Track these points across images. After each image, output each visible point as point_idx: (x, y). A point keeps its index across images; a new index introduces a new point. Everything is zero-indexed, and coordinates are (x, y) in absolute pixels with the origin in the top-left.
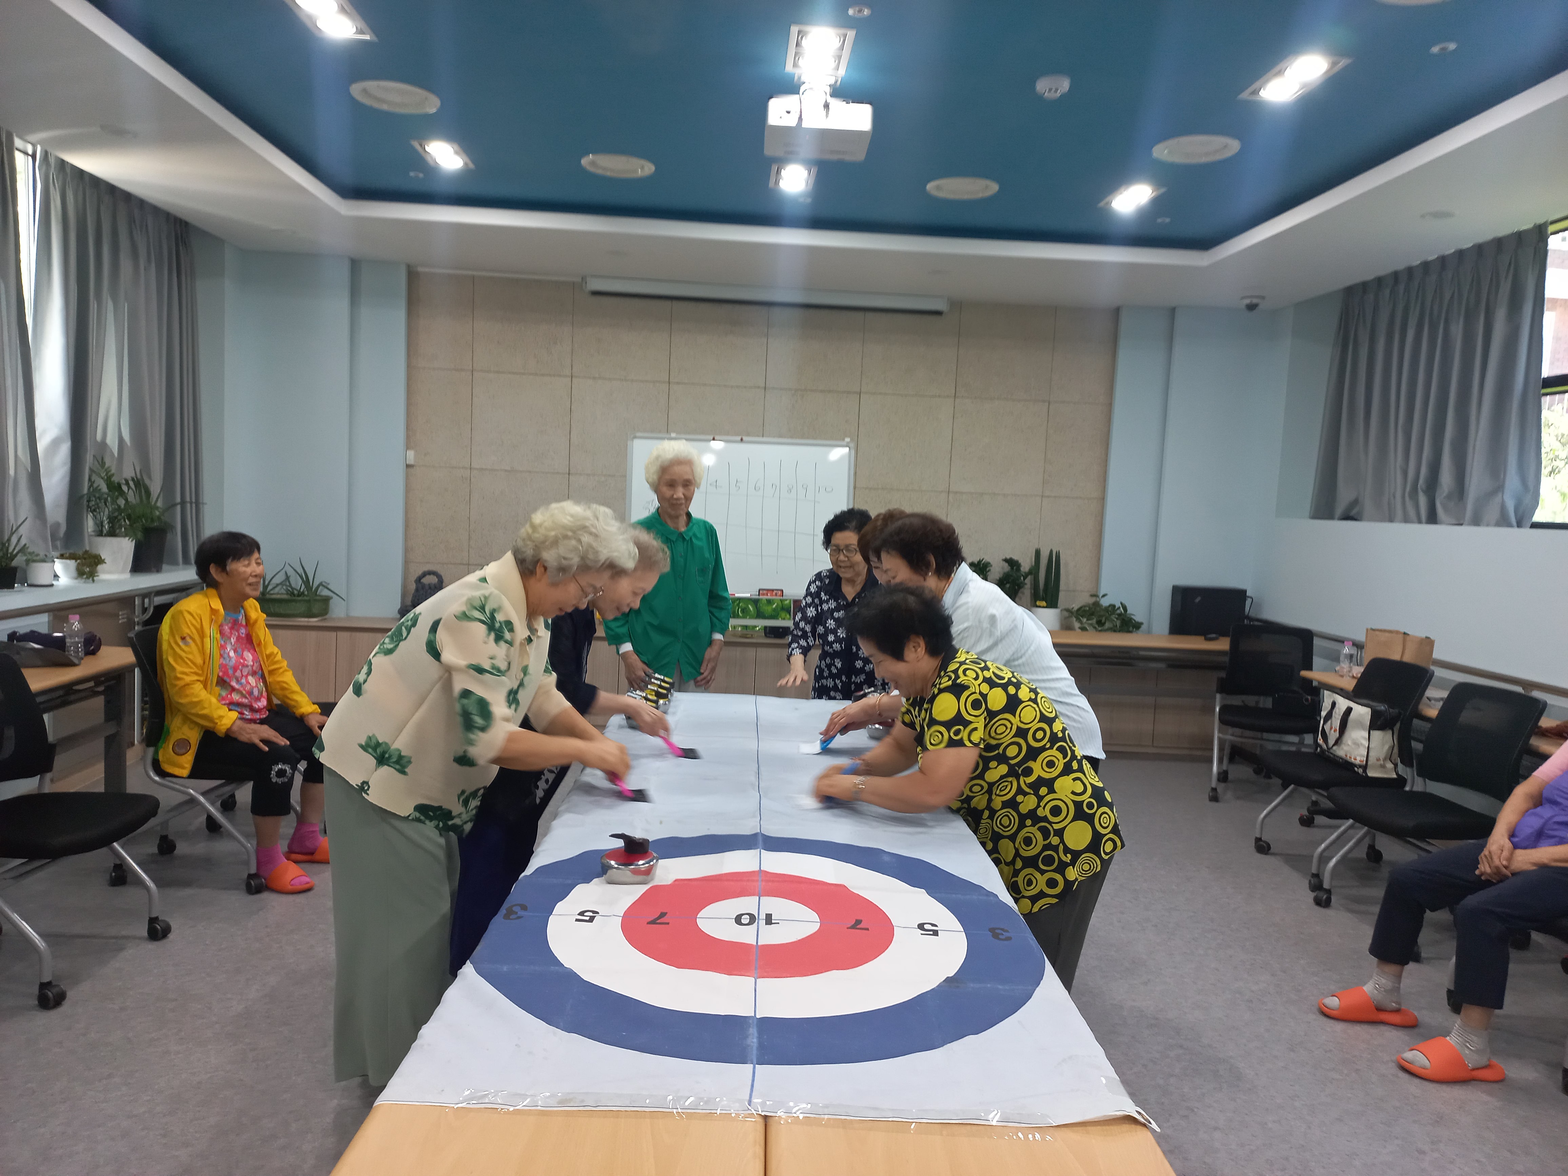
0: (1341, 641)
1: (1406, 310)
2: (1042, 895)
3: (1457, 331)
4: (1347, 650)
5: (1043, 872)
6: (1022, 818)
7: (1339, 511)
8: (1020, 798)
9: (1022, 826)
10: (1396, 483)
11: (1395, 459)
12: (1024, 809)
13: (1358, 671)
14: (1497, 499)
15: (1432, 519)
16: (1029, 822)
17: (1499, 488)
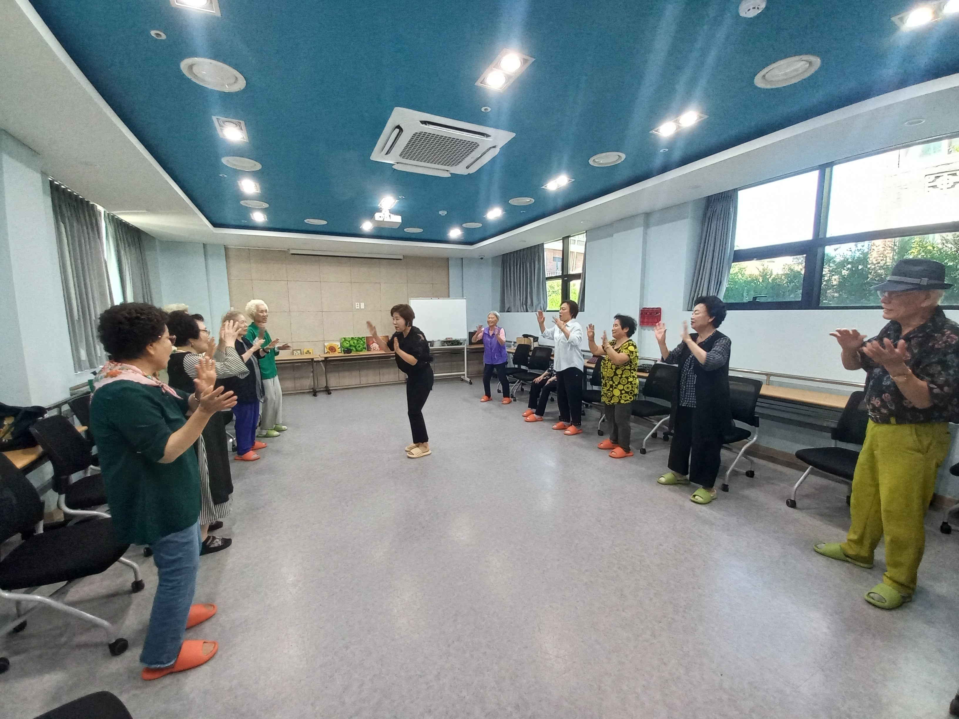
0: (511, 342)
1: (517, 261)
2: (628, 400)
3: (528, 266)
4: (513, 343)
5: (629, 395)
6: (628, 382)
7: (506, 311)
8: (629, 377)
9: (627, 383)
10: (518, 303)
11: (518, 298)
12: (629, 380)
13: (515, 348)
14: (540, 305)
15: (527, 311)
16: (629, 383)
17: (540, 303)
